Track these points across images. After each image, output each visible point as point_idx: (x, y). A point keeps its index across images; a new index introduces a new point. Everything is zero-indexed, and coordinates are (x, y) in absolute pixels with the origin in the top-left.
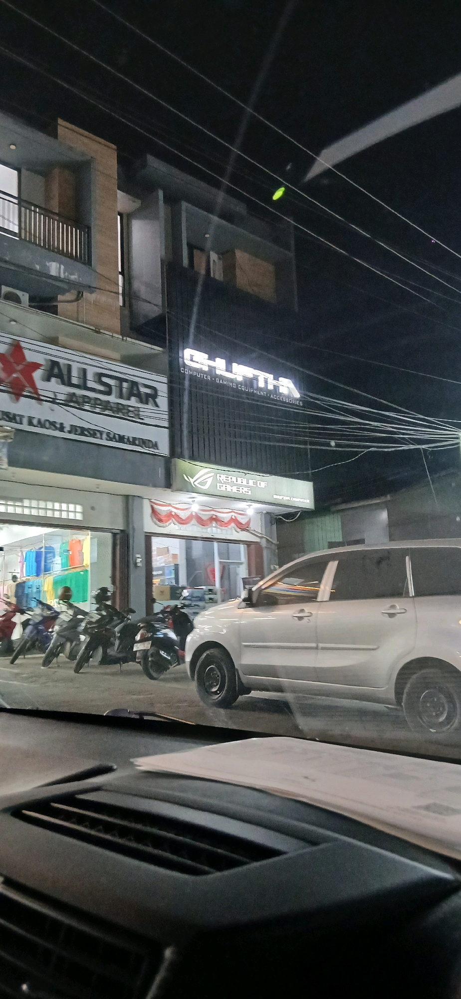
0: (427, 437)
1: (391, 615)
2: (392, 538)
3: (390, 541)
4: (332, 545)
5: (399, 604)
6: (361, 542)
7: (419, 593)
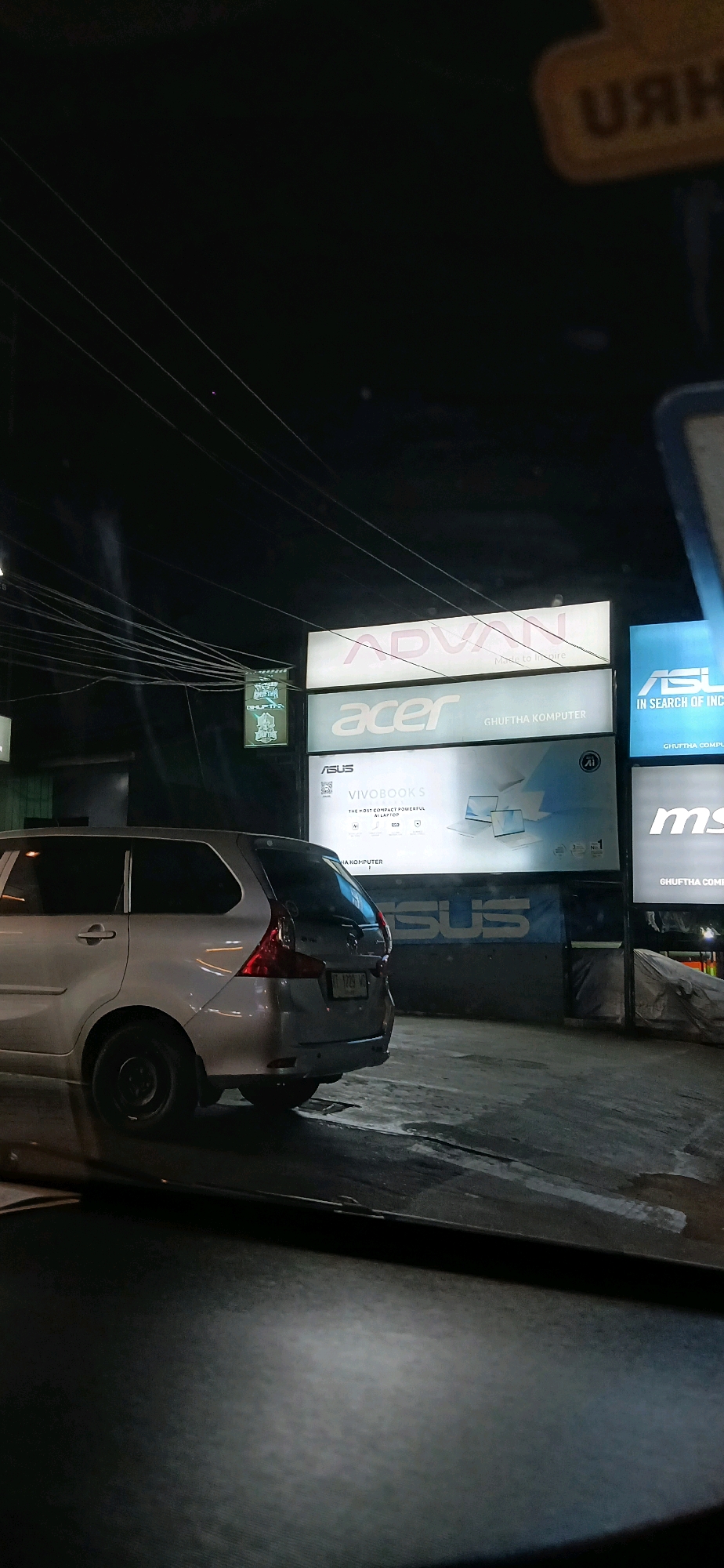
0: (193, 669)
1: (92, 941)
2: (131, 822)
3: (129, 824)
4: (30, 823)
5: (106, 924)
6: (83, 822)
7: (136, 909)
